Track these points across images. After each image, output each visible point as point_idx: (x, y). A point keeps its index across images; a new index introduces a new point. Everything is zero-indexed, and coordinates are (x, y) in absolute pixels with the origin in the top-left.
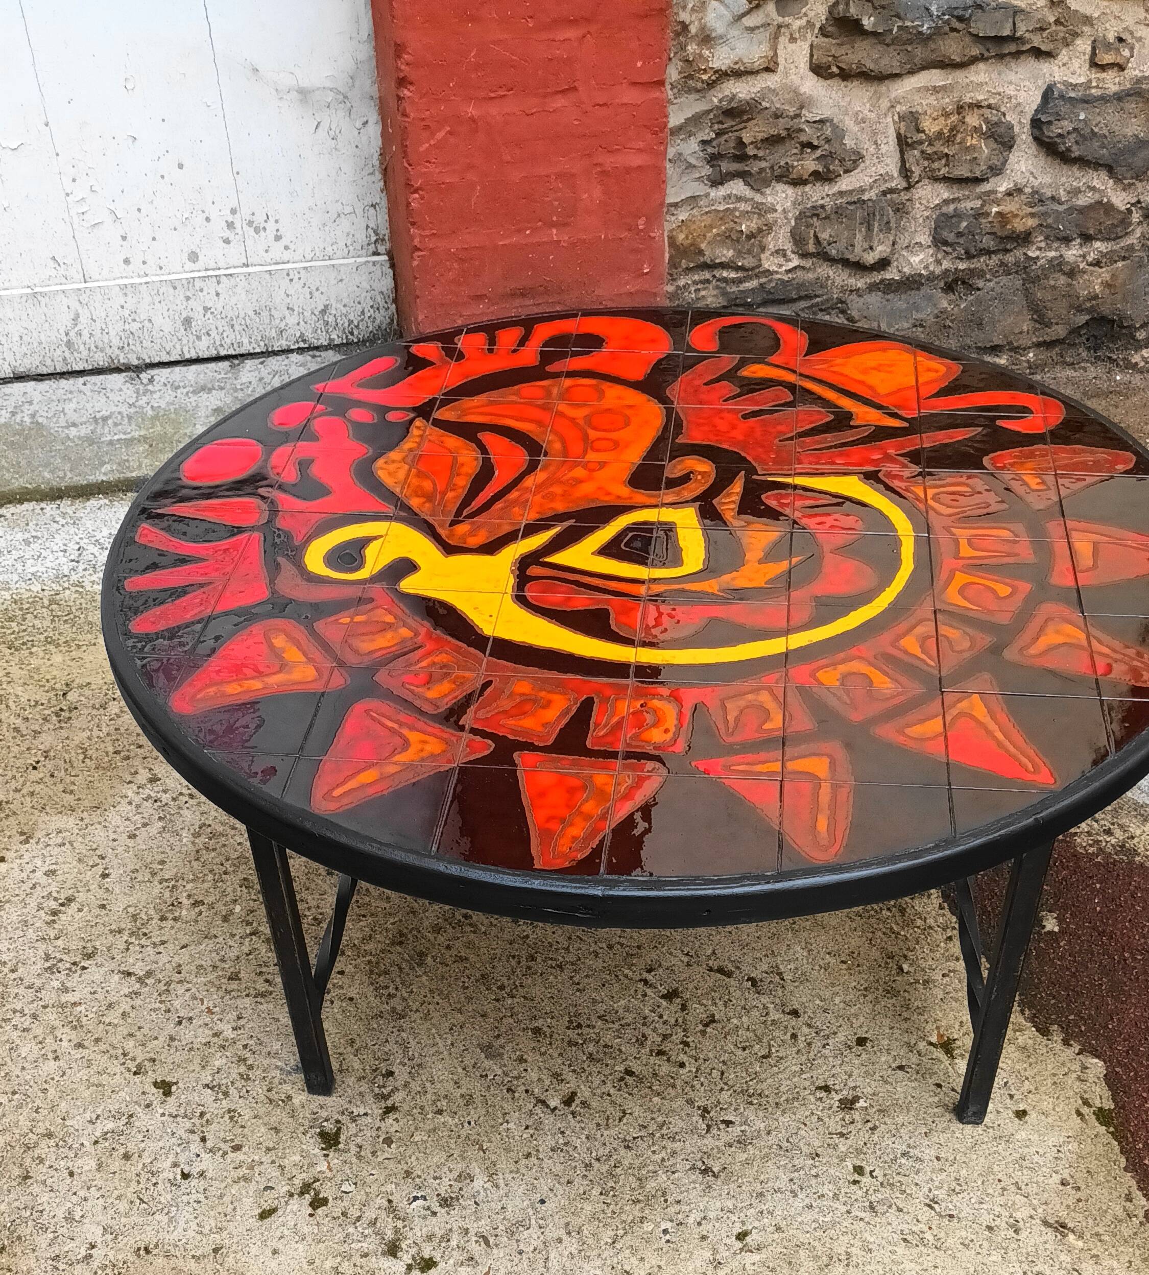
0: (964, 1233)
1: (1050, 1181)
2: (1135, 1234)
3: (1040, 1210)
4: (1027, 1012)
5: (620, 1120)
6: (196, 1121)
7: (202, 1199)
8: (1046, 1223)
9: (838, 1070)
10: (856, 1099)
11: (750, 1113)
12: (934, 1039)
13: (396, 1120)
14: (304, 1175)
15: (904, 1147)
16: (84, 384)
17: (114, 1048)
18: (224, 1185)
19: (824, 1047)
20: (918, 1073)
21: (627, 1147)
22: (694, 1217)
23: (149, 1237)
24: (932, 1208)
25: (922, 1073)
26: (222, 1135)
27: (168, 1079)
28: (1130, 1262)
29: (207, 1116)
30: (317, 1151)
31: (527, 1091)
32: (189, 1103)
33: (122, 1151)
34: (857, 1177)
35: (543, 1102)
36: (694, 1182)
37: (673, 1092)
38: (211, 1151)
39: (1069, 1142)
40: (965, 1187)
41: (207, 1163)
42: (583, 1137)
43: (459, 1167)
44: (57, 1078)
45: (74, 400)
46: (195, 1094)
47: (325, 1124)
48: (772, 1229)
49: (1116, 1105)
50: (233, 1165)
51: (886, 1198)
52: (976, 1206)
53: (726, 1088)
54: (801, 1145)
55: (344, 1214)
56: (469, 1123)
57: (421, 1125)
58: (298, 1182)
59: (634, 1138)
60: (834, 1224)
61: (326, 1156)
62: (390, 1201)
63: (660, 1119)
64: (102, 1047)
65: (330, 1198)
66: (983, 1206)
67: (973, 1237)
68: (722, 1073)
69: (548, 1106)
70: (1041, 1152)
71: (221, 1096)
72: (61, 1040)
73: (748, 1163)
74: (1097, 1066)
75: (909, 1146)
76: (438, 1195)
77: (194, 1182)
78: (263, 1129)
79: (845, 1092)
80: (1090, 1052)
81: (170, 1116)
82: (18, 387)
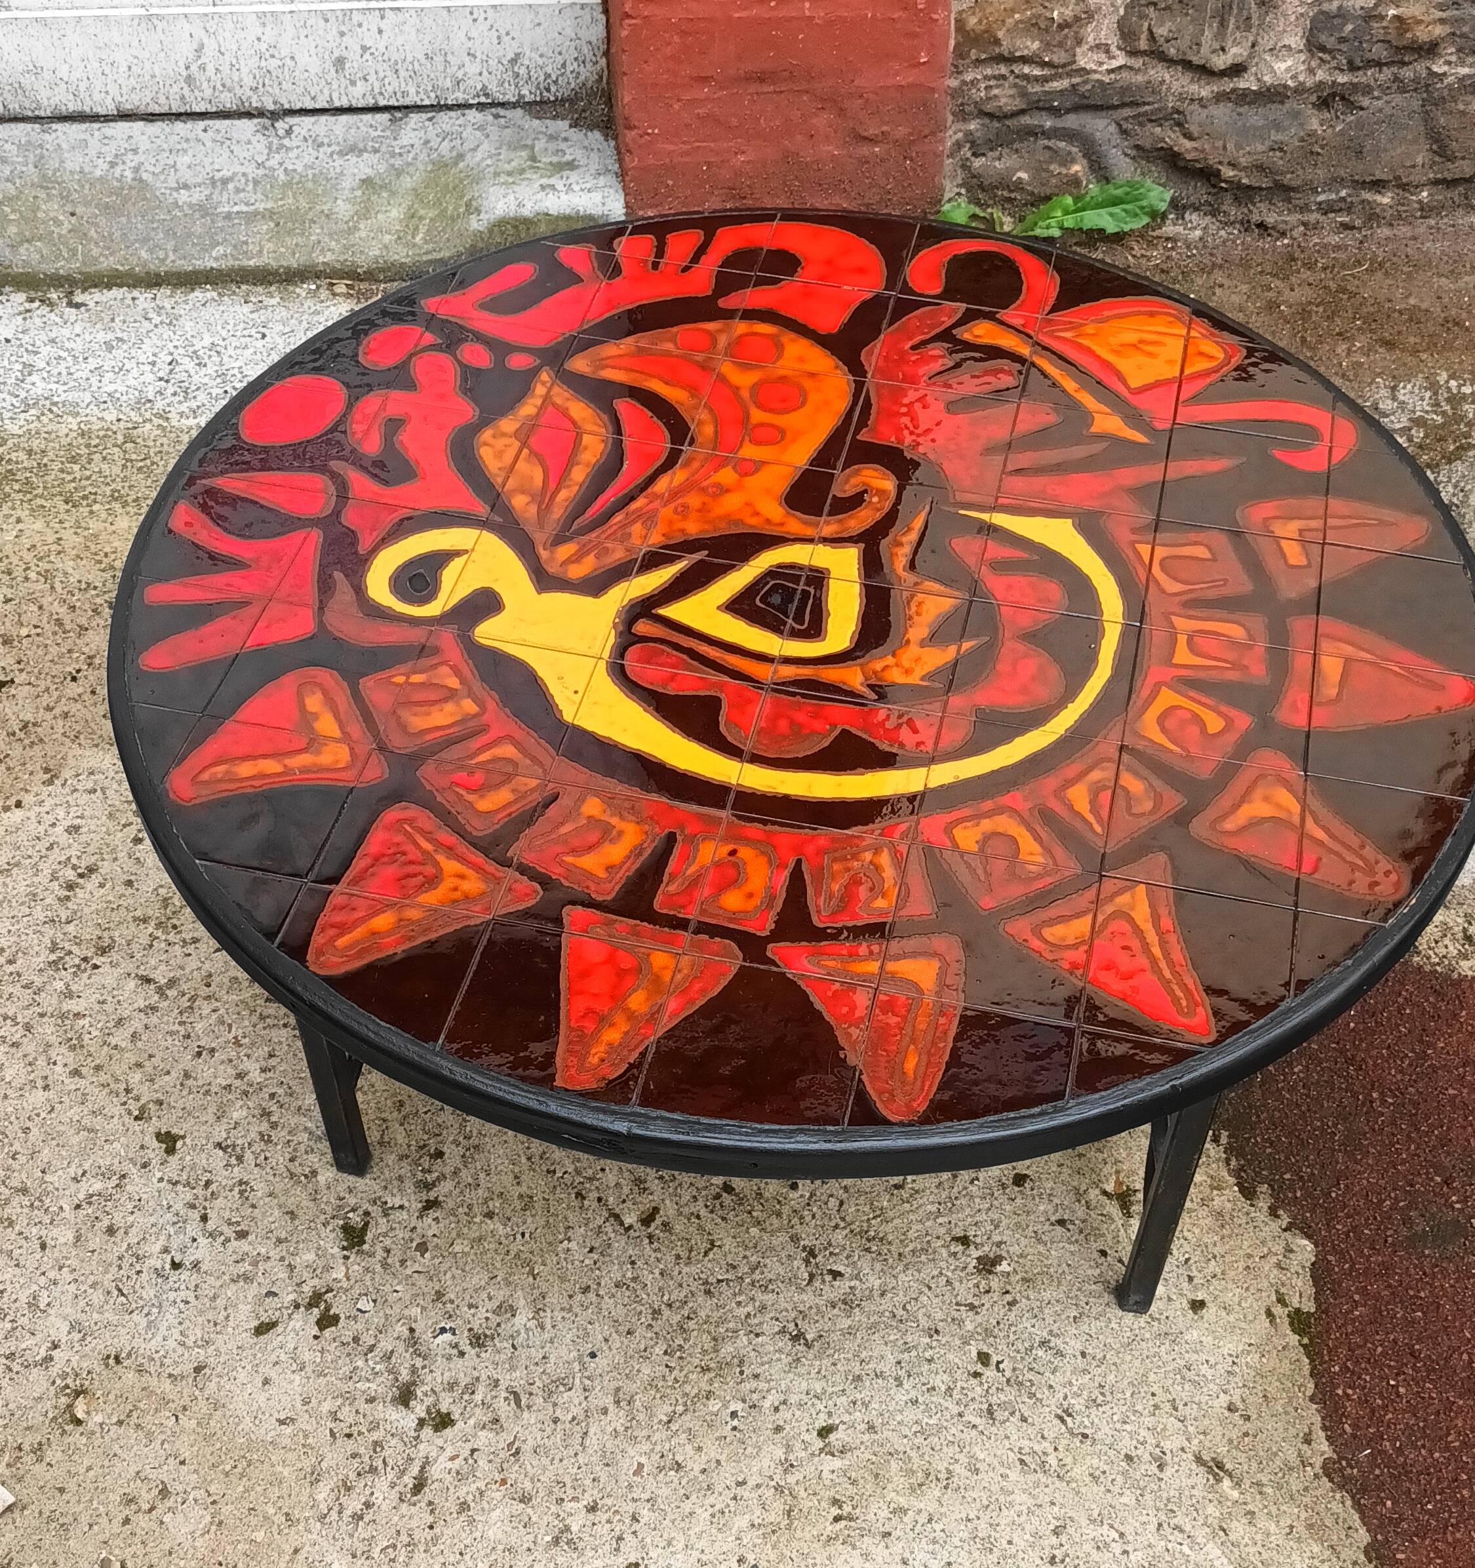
0: (1095, 1462)
1: (1216, 1403)
2: (1306, 1489)
3: (1195, 1442)
4: (1233, 1162)
5: (706, 1254)
6: (199, 1191)
7: (192, 1299)
8: (1199, 1460)
9: (982, 1217)
10: (998, 1260)
11: (865, 1265)
12: (1110, 1188)
13: (436, 1219)
14: (316, 1281)
15: (1045, 1334)
16: (205, 131)
17: (117, 1080)
18: (218, 1283)
19: (972, 1182)
20: (1081, 1232)
21: (708, 1292)
22: (772, 1399)
23: (121, 1342)
24: (1063, 1421)
25: (1088, 1233)
26: (227, 1215)
27: (174, 1131)
28: (1291, 1527)
29: (213, 1187)
30: (336, 1250)
31: (599, 1200)
32: (193, 1167)
33: (106, 1222)
34: (979, 1368)
35: (617, 1217)
36: (780, 1351)
37: (775, 1221)
38: (210, 1235)
39: (1249, 1352)
40: (1109, 1398)
41: (203, 1251)
42: (657, 1271)
43: (500, 1295)
44: (43, 1115)
45: (190, 152)
46: (204, 1156)
47: (351, 1215)
48: (863, 1427)
49: (1318, 1307)
50: (235, 1257)
51: (1010, 1402)
52: (1118, 1426)
53: (842, 1224)
54: (920, 1316)
55: (356, 1340)
56: (523, 1235)
57: (465, 1230)
58: (307, 1289)
59: (719, 1281)
60: (940, 1428)
61: (346, 1258)
62: (412, 1330)
63: (753, 1259)
64: (103, 1077)
65: (342, 1316)
66: (1127, 1427)
67: (1106, 1468)
68: (841, 1203)
69: (622, 1224)
70: (1212, 1361)
71: (233, 1161)
72: (55, 1063)
73: (850, 1332)
74: (1305, 1249)
75: (1051, 1332)
76: (470, 1330)
77: (185, 1275)
78: (276, 1213)
79: (986, 1248)
80: (1301, 1230)
81: (169, 1182)
82: (123, 126)
